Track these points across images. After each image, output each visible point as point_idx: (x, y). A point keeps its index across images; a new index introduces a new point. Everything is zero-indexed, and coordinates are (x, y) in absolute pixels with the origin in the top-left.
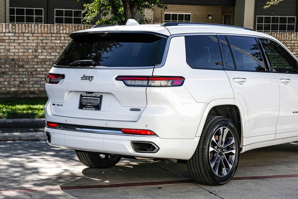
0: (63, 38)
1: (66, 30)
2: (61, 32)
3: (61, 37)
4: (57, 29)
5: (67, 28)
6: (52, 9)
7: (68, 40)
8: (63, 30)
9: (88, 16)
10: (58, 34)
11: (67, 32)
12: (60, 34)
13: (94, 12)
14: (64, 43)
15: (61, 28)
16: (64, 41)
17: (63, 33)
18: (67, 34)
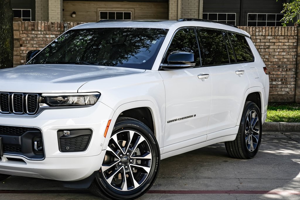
0: (259, 41)
1: (262, 31)
2: (257, 34)
3: (256, 39)
4: (253, 31)
5: (264, 30)
6: (245, 13)
7: (264, 42)
8: (259, 32)
9: (286, 16)
10: (254, 36)
11: (263, 34)
12: (256, 36)
13: (294, 12)
14: (260, 46)
15: (257, 30)
16: (259, 43)
17: (259, 36)
18: (263, 36)
